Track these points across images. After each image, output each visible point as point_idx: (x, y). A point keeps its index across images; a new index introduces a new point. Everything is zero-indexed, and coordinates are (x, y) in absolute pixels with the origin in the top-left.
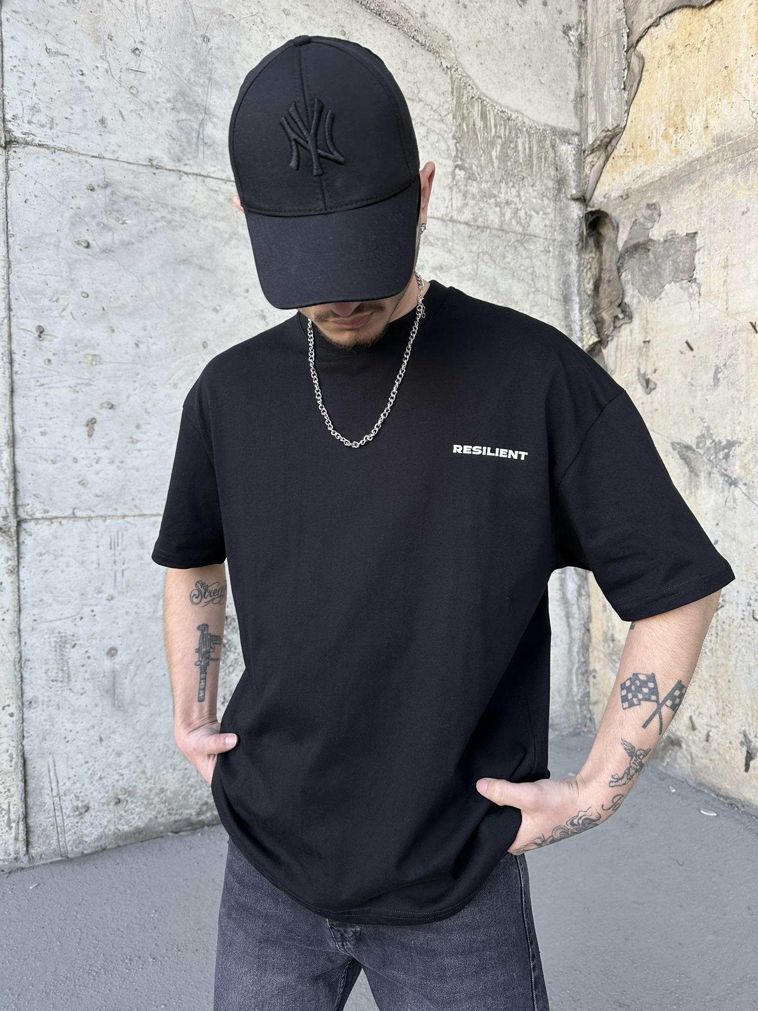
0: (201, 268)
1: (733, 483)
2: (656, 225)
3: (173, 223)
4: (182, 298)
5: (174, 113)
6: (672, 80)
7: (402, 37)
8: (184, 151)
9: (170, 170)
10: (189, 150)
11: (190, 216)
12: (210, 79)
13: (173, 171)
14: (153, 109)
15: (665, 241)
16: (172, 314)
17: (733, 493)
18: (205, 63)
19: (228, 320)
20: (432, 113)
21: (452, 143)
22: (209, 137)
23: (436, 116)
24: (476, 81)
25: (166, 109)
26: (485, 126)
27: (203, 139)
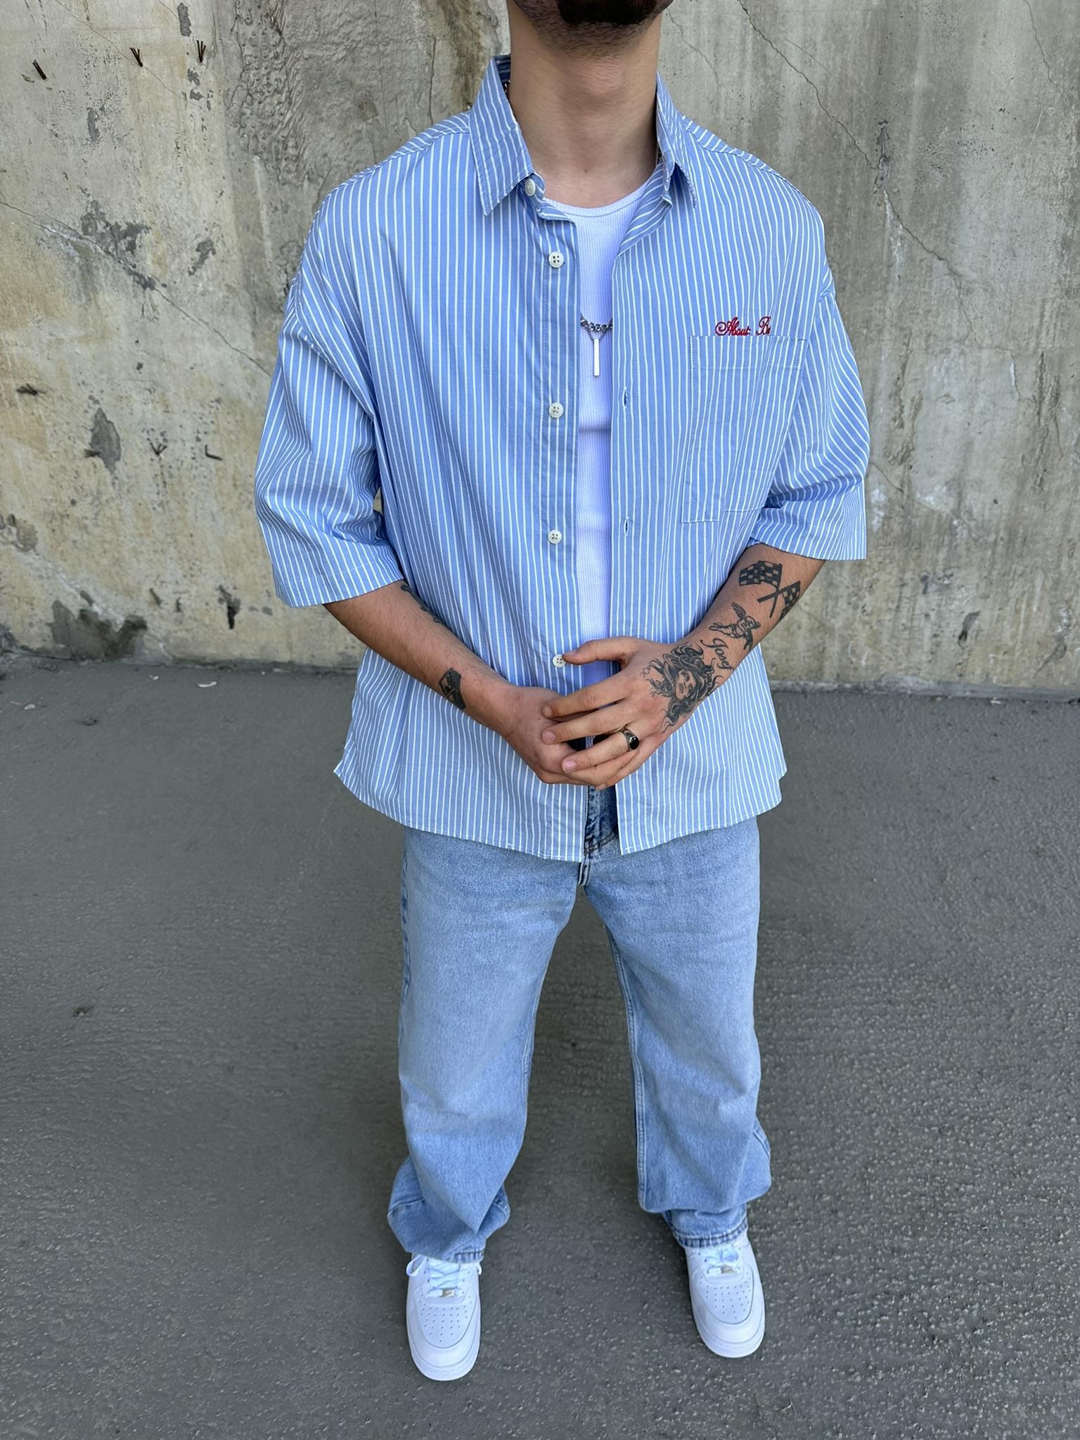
1: (148, 283)
17: (150, 298)
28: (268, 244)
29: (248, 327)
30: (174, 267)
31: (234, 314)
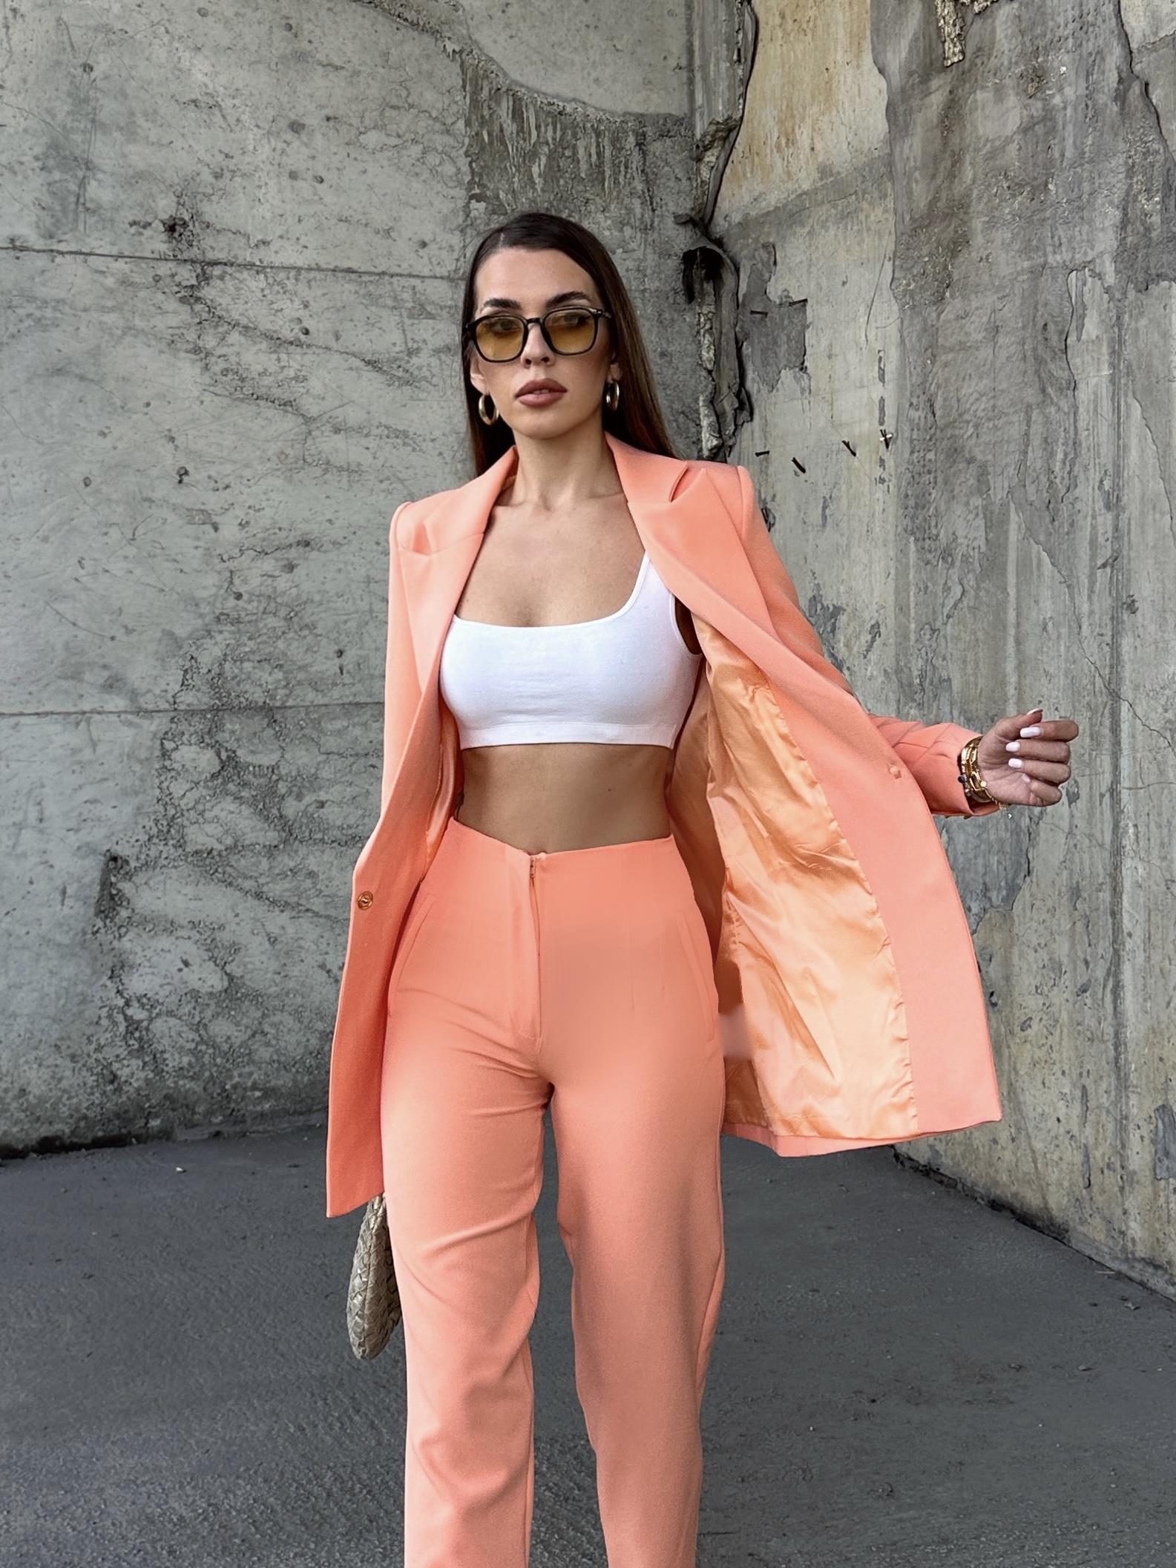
0: (82, 378)
2: (773, 280)
3: (44, 322)
4: (56, 421)
5: (44, 174)
7: (380, 18)
8: (57, 223)
9: (38, 251)
10: (64, 221)
11: (67, 310)
12: (93, 121)
13: (44, 251)
14: (15, 173)
16: (41, 443)
18: (86, 100)
19: (120, 446)
20: (431, 122)
21: (463, 163)
22: (92, 200)
23: (438, 126)
24: (504, 65)
25: (33, 170)
26: (521, 130)
27: (84, 204)
28: (913, 626)
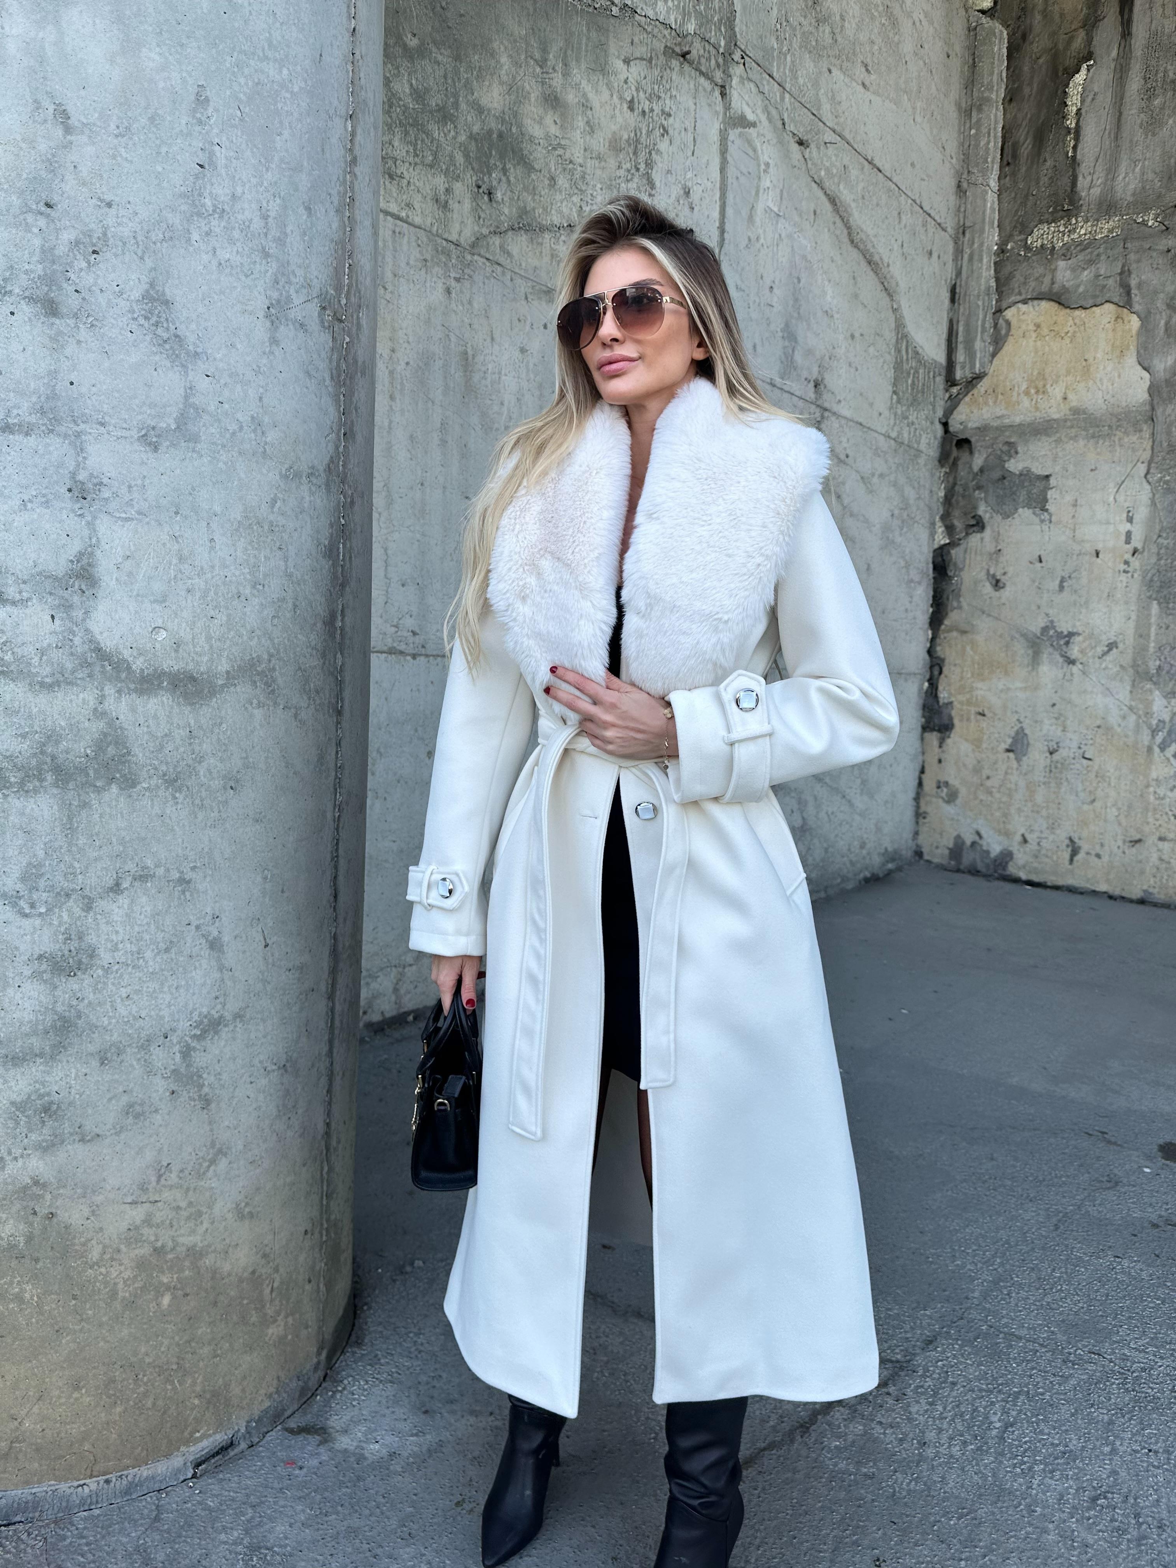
1: (1072, 662)
2: (1012, 461)
5: (782, 341)
6: (1036, 352)
12: (799, 313)
14: (775, 337)
15: (1021, 475)
17: (1071, 669)
18: (797, 300)
20: (886, 346)
21: (892, 371)
23: (887, 349)
24: (907, 322)
25: (780, 337)
26: (907, 359)
27: (793, 363)
28: (1152, 645)
29: (1129, 688)
30: (1090, 654)
31: (1121, 680)
